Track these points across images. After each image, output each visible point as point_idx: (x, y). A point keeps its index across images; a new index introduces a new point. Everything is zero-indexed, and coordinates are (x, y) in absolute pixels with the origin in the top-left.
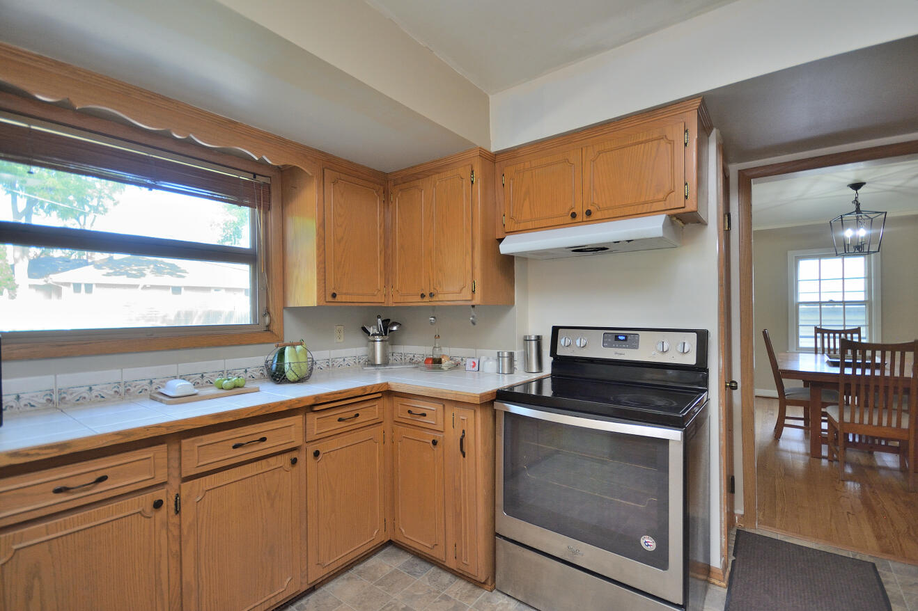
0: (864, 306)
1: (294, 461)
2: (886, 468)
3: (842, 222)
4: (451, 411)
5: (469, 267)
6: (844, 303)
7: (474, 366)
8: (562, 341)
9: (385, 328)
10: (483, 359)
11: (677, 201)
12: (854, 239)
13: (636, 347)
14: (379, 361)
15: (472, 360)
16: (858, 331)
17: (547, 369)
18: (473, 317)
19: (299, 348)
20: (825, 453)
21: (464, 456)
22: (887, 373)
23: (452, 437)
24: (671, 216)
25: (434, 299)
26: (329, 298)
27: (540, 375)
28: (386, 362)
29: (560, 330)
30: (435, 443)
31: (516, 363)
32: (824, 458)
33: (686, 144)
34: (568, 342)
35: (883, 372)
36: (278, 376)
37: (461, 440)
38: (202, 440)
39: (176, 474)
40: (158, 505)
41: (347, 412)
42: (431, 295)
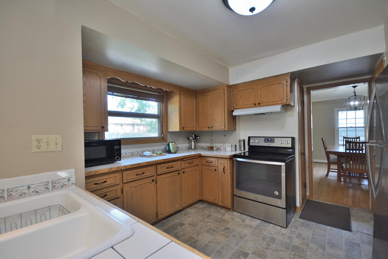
0: (364, 129)
1: (179, 174)
2: (365, 185)
3: (349, 99)
4: (220, 160)
5: (224, 119)
6: (356, 127)
7: (224, 149)
8: (251, 141)
9: (195, 138)
10: (226, 147)
11: (284, 101)
12: (354, 105)
13: (274, 142)
14: (193, 148)
15: (223, 147)
16: (359, 138)
17: (247, 149)
18: (225, 134)
19: (173, 143)
20: (342, 180)
21: (224, 173)
22: (364, 152)
23: (221, 168)
24: (283, 105)
25: (212, 129)
26: (182, 129)
27: (244, 151)
28: (195, 148)
29: (251, 138)
30: (215, 170)
31: (237, 148)
32: (342, 181)
33: (287, 85)
34: (253, 141)
35: (362, 152)
36: (169, 152)
37: (224, 169)
38: (161, 166)
39: (156, 174)
40: (153, 180)
41: (190, 161)
42: (212, 127)
